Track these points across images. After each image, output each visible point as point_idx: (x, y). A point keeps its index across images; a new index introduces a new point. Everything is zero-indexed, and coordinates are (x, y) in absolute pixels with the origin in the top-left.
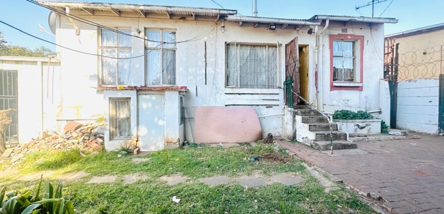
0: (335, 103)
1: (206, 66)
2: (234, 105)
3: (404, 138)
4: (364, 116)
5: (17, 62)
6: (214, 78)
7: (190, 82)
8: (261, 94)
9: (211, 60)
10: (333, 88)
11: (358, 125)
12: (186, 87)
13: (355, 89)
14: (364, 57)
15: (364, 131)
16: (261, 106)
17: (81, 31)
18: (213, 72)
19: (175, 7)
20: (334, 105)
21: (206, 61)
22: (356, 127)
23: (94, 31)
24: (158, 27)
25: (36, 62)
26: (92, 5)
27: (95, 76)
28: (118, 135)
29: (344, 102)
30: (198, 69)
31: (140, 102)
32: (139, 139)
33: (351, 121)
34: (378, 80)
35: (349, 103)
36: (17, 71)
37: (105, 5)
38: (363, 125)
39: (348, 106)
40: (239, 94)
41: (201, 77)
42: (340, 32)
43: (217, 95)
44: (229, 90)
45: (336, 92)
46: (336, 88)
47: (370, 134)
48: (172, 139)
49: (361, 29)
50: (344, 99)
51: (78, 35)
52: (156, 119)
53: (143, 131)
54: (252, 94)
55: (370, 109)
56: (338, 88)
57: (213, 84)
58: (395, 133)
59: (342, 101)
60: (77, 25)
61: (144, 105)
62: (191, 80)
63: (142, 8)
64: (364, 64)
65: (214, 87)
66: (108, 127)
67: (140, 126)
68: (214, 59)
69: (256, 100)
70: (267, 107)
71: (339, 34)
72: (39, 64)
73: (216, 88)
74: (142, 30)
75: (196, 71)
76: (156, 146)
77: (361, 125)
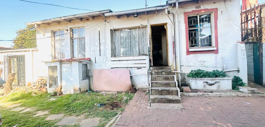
0: (191, 64)
1: (100, 45)
2: (116, 68)
3: (250, 96)
4: (216, 75)
5: (25, 51)
6: (105, 52)
7: (92, 55)
8: (133, 60)
9: (103, 41)
10: (189, 53)
11: (207, 82)
12: (90, 58)
13: (210, 52)
14: (219, 25)
15: (214, 88)
16: (134, 68)
17: (45, 34)
18: (104, 48)
19: (77, 15)
20: (191, 66)
21: (100, 42)
22: (206, 84)
23: (49, 33)
24: (75, 26)
25: (29, 51)
26: (43, 21)
27: (50, 55)
28: (54, 85)
29: (200, 63)
30: (96, 47)
31: (62, 68)
32: (62, 88)
33: (200, 79)
34: (236, 43)
35: (205, 64)
36: (24, 55)
37: (48, 20)
38: (213, 82)
39: (204, 66)
40: (120, 61)
41: (98, 52)
42: (194, 9)
43: (107, 62)
44: (114, 59)
45: (192, 56)
46: (191, 53)
47: (220, 90)
48: (76, 88)
49: (214, 3)
50: (200, 61)
51: (44, 36)
52: (70, 77)
53: (64, 83)
54: (128, 60)
55: (227, 68)
56: (193, 53)
57: (104, 55)
58: (244, 90)
59: (198, 62)
60: (42, 32)
61: (64, 70)
62: (92, 54)
63: (63, 18)
64: (219, 31)
65: (105, 57)
66: (48, 81)
67: (62, 81)
68: (104, 41)
69: (130, 64)
70: (138, 69)
71: (193, 11)
72: (31, 51)
73: (106, 58)
74: (69, 29)
75: (95, 48)
76: (70, 91)
77: (210, 82)
